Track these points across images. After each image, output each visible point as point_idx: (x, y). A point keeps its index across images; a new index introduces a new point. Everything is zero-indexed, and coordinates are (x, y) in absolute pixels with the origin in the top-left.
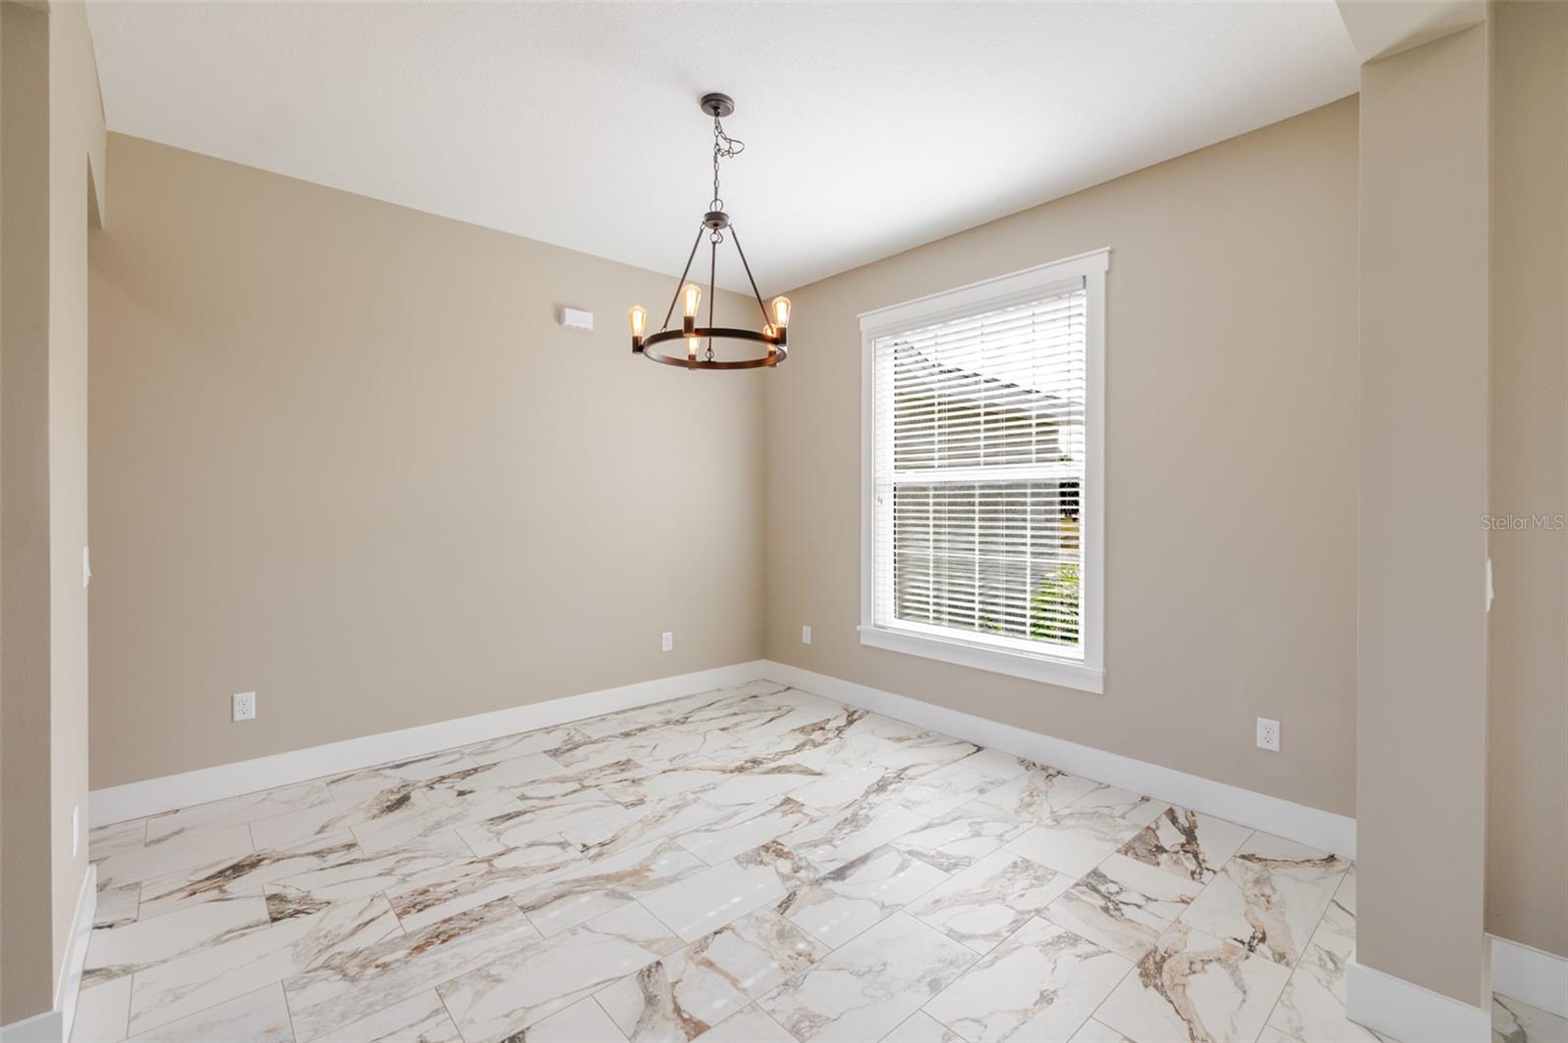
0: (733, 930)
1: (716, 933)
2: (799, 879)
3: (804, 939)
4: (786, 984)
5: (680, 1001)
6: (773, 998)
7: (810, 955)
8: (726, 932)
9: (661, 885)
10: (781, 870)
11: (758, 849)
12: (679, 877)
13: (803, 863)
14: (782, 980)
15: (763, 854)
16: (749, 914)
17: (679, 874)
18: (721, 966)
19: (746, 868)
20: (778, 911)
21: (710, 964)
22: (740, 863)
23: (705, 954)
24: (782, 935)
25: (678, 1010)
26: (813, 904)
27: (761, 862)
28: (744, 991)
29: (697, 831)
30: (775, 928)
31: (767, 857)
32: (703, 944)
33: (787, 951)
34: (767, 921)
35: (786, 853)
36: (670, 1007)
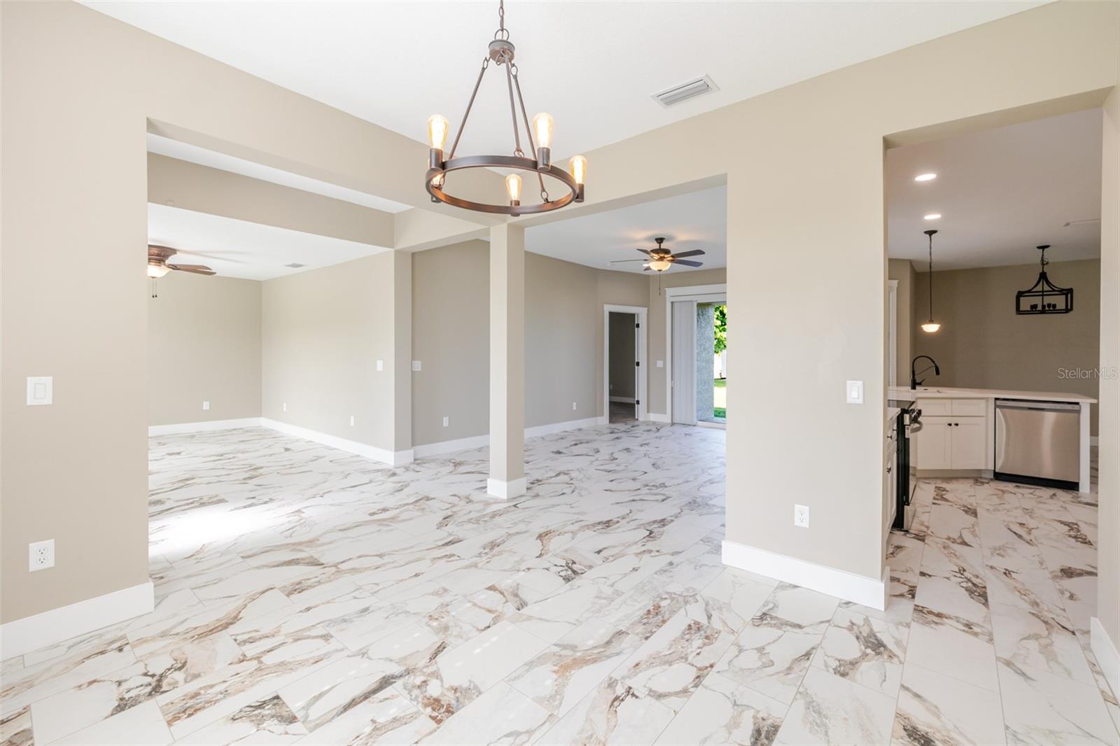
0: (478, 629)
1: (489, 627)
2: (424, 674)
3: (432, 627)
4: (447, 605)
5: (502, 596)
6: (455, 600)
7: (430, 619)
8: (483, 628)
9: (539, 658)
10: (438, 682)
11: (458, 709)
12: (527, 667)
13: (416, 692)
14: (449, 607)
15: (453, 702)
16: (467, 641)
17: (528, 671)
18: (483, 611)
19: (471, 682)
20: (446, 644)
21: (490, 611)
22: (476, 687)
23: (493, 616)
24: (445, 628)
25: (502, 593)
26: (418, 651)
27: (456, 690)
28: (470, 602)
29: (530, 732)
30: (450, 633)
31: (449, 698)
32: (496, 620)
33: (444, 620)
34: (455, 636)
35: (428, 706)
36: (506, 594)
